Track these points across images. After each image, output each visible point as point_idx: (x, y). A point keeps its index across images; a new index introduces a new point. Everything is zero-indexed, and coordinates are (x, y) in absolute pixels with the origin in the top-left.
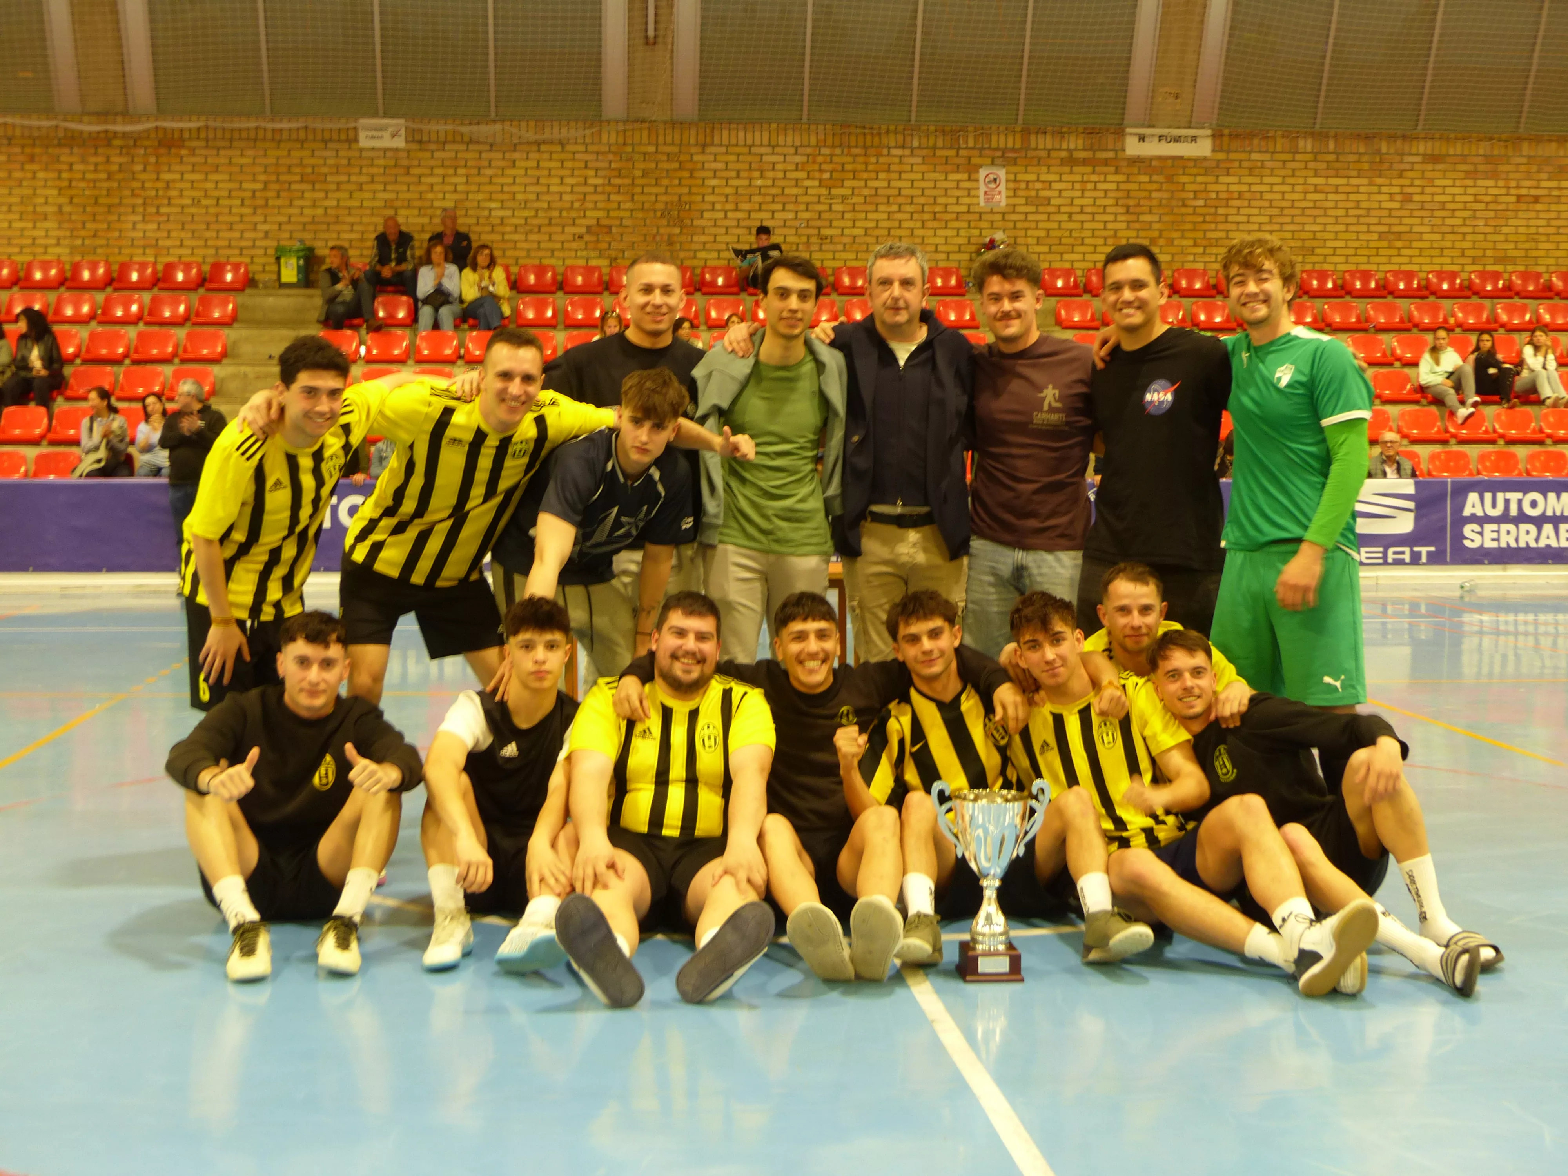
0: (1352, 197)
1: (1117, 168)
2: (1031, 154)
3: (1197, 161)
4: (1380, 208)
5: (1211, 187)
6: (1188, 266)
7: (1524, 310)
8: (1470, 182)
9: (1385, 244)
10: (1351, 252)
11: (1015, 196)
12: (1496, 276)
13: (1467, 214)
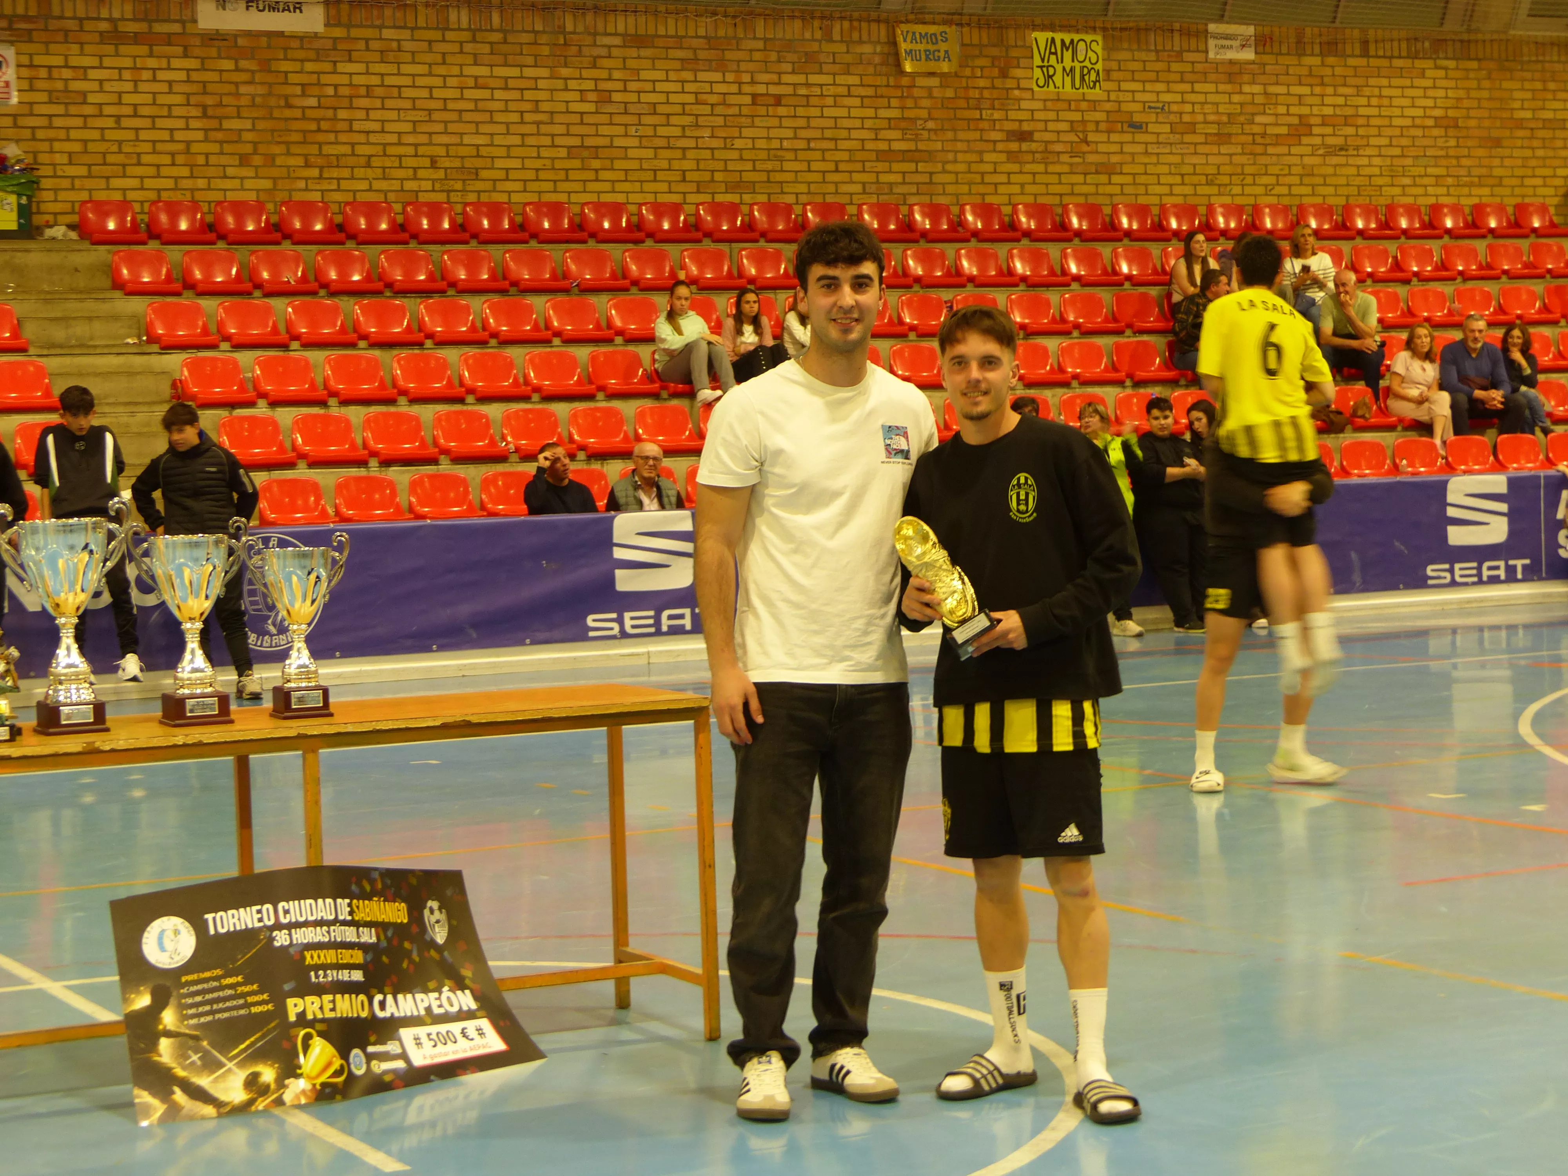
0: (528, 95)
1: (186, 48)
2: (53, 24)
3: (302, 38)
4: (568, 112)
5: (325, 79)
6: (298, 197)
7: (777, 257)
8: (688, 75)
9: (577, 163)
10: (531, 175)
11: (32, 89)
12: (733, 209)
13: (687, 120)
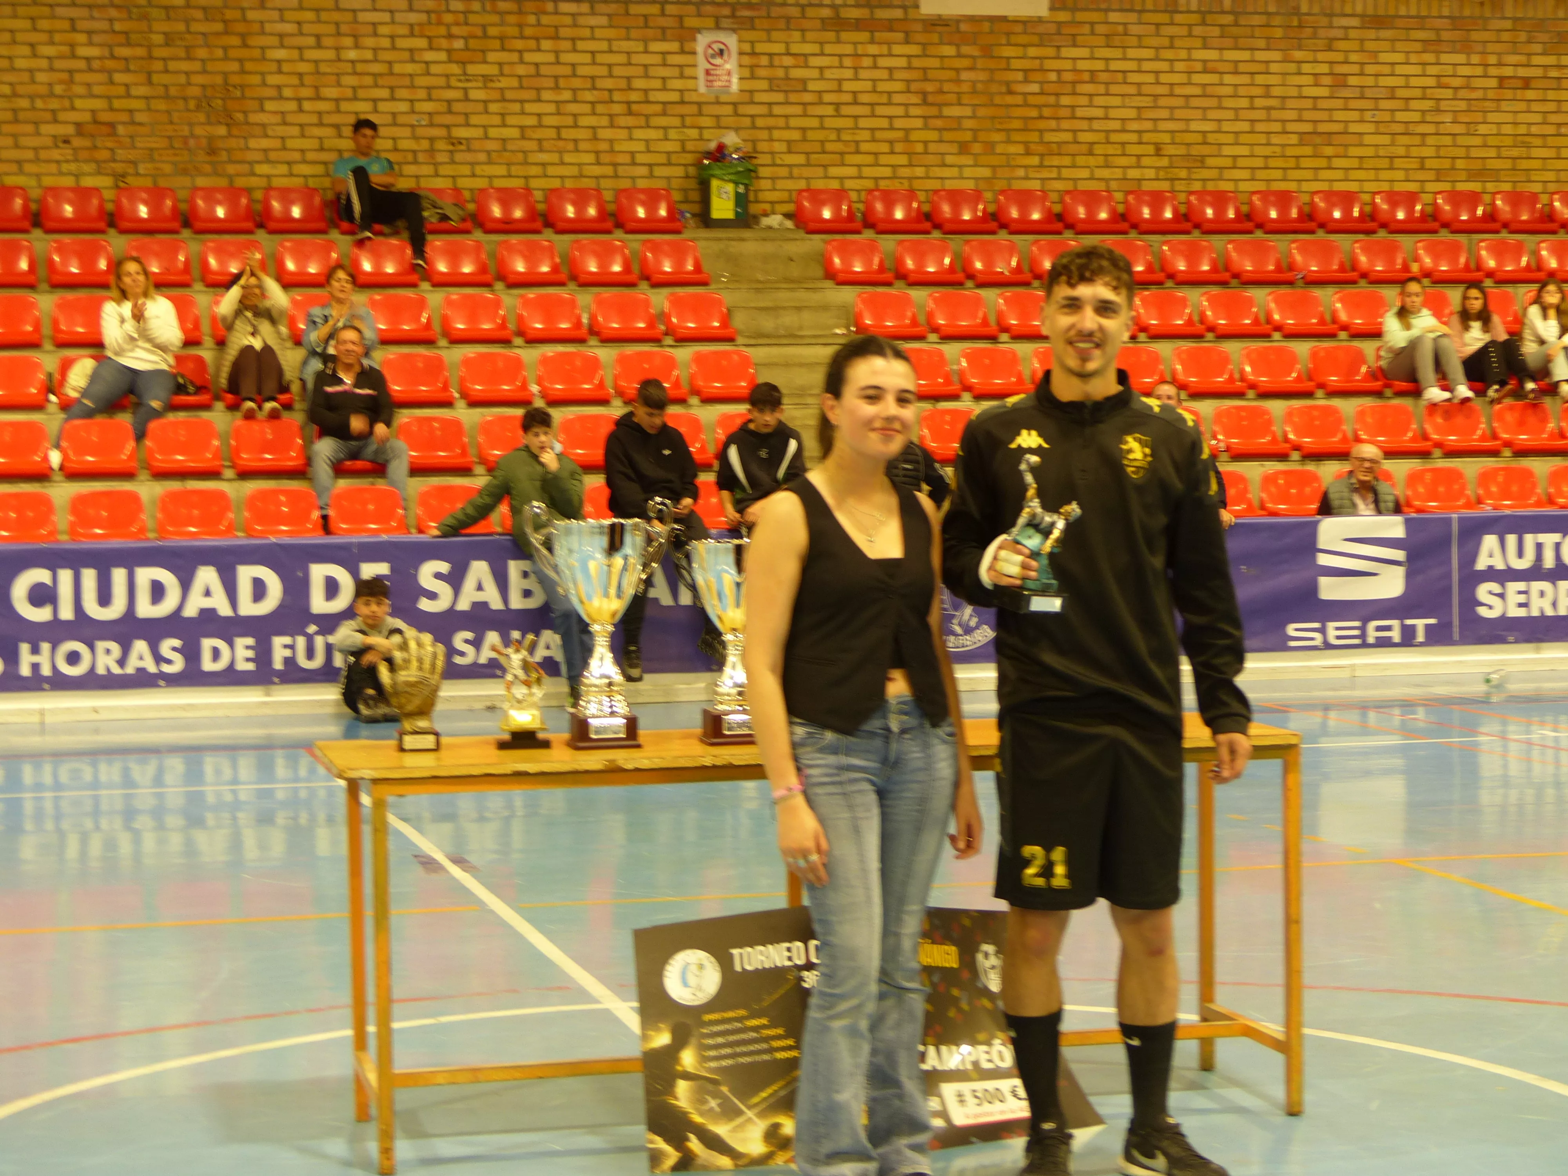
0: (1260, 79)
1: (907, 33)
2: (776, 11)
3: (1026, 23)
4: (1300, 97)
5: (1049, 64)
6: (1018, 185)
7: (1519, 249)
8: (1429, 57)
9: (1308, 150)
10: (1259, 162)
11: (753, 77)
12: (1474, 198)
13: (1427, 105)
